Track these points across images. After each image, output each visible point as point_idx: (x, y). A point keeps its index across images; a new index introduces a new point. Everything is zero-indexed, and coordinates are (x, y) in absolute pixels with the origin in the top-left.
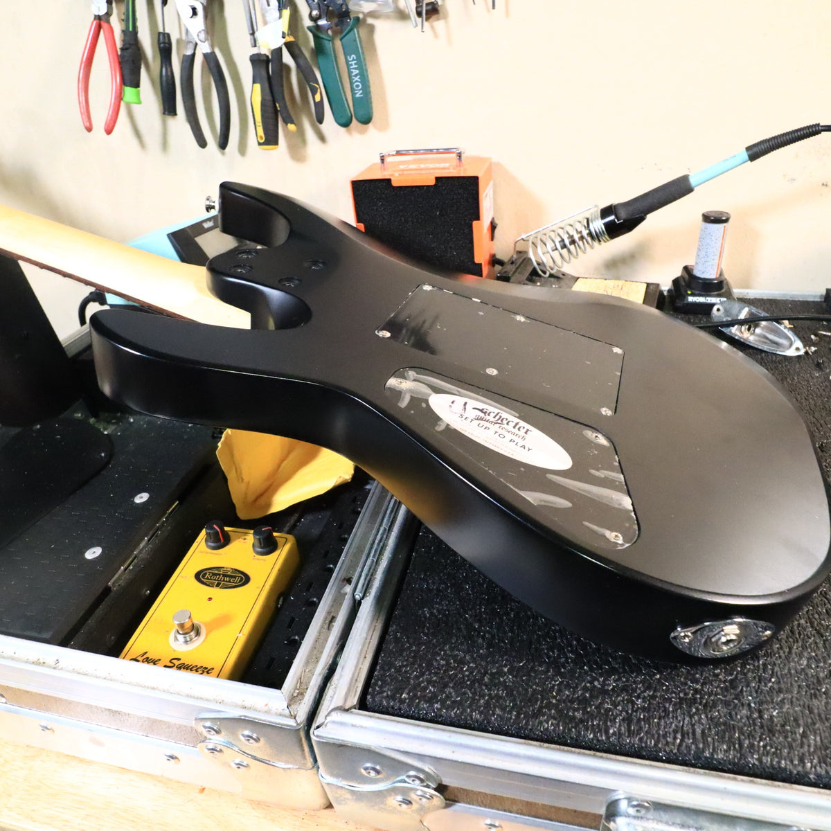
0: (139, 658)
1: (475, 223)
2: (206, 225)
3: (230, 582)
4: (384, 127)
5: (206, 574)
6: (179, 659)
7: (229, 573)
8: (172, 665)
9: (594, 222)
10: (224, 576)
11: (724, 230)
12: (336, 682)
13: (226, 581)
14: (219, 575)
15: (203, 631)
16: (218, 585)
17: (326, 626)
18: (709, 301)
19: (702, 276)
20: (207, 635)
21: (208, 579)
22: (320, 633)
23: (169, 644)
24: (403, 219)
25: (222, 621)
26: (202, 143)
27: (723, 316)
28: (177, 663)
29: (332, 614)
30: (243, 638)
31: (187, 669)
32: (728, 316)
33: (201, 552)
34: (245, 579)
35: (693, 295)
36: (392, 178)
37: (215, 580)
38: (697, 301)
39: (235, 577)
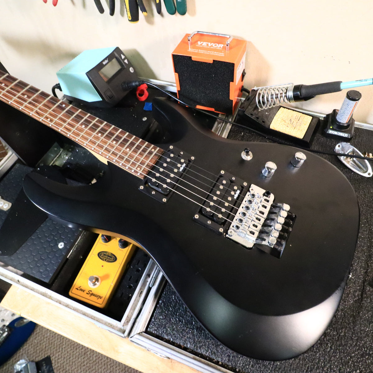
0: (79, 289)
1: (231, 83)
2: (104, 63)
3: (110, 259)
4: (193, 14)
5: (101, 254)
6: (91, 291)
7: (110, 255)
8: (89, 293)
9: (289, 92)
10: (108, 256)
11: (356, 104)
12: (139, 321)
13: (109, 259)
14: (106, 255)
15: (100, 280)
16: (105, 260)
17: (139, 295)
18: (339, 135)
19: (339, 121)
20: (101, 282)
21: (102, 256)
22: (136, 297)
23: (88, 284)
24: (197, 74)
25: (106, 277)
26: (101, 10)
27: (340, 150)
28: (91, 292)
29: (141, 290)
30: (113, 286)
31: (94, 295)
32: (343, 151)
33: (100, 243)
34: (115, 259)
35: (333, 129)
36: (192, 56)
37: (105, 257)
38: (333, 133)
39: (111, 257)
